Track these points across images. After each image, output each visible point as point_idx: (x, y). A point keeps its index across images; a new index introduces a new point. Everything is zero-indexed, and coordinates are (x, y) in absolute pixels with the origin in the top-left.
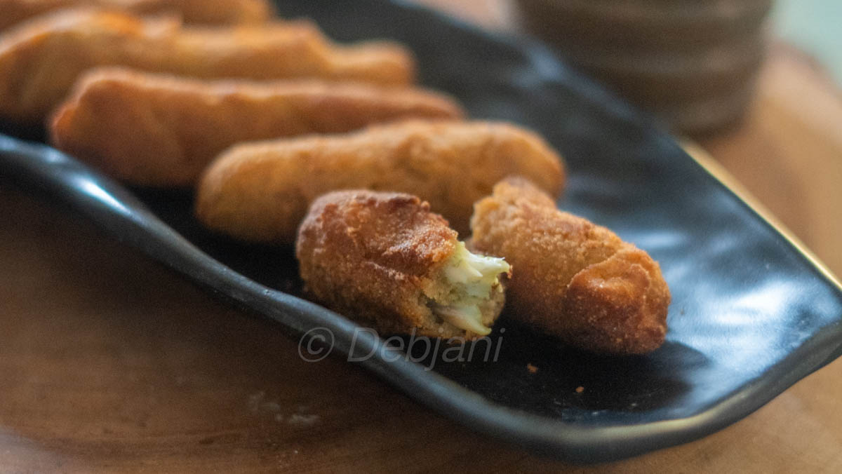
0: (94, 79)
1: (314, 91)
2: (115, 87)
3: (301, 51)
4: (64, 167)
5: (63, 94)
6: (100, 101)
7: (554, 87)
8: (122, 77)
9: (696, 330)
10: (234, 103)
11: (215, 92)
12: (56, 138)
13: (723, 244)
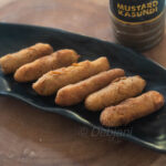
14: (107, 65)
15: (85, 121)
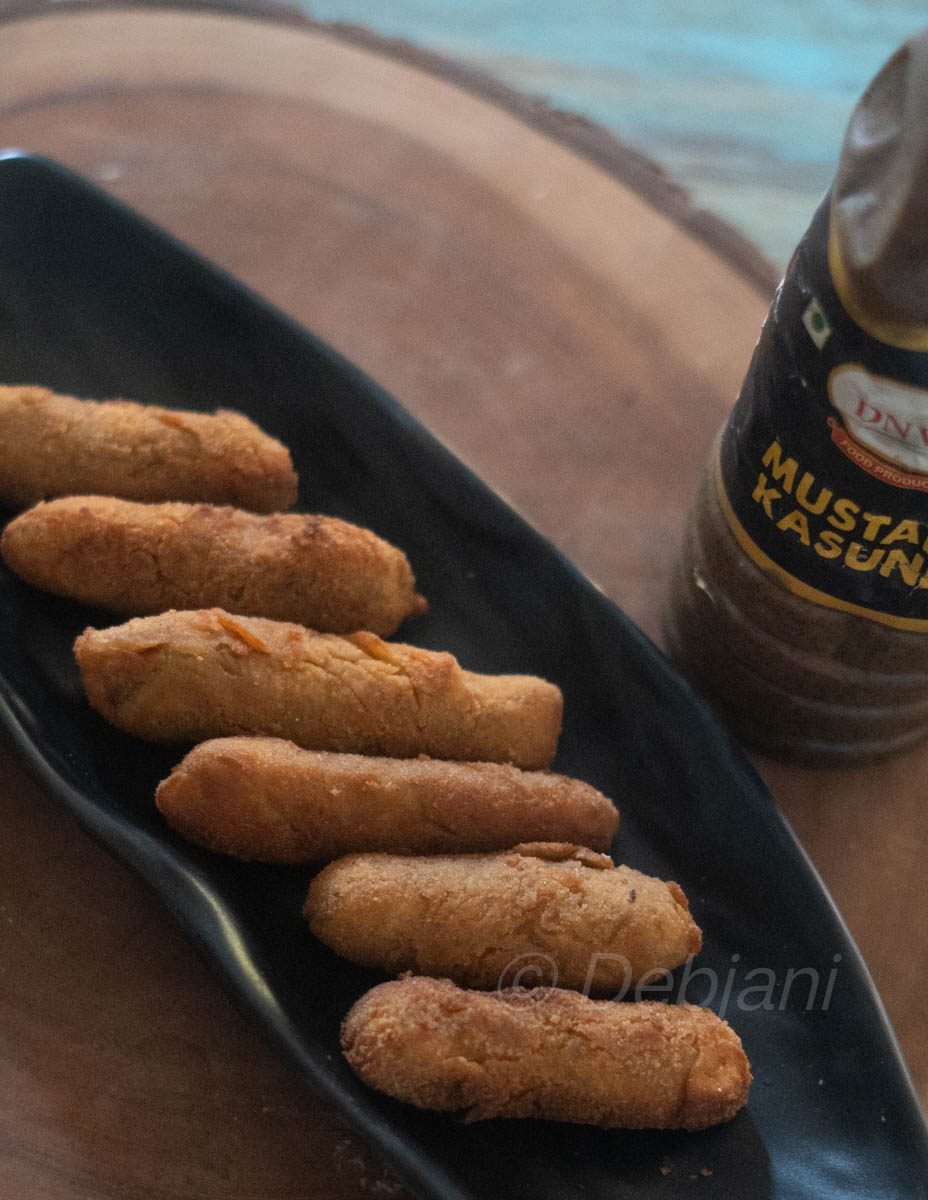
14: (545, 736)
15: (264, 991)
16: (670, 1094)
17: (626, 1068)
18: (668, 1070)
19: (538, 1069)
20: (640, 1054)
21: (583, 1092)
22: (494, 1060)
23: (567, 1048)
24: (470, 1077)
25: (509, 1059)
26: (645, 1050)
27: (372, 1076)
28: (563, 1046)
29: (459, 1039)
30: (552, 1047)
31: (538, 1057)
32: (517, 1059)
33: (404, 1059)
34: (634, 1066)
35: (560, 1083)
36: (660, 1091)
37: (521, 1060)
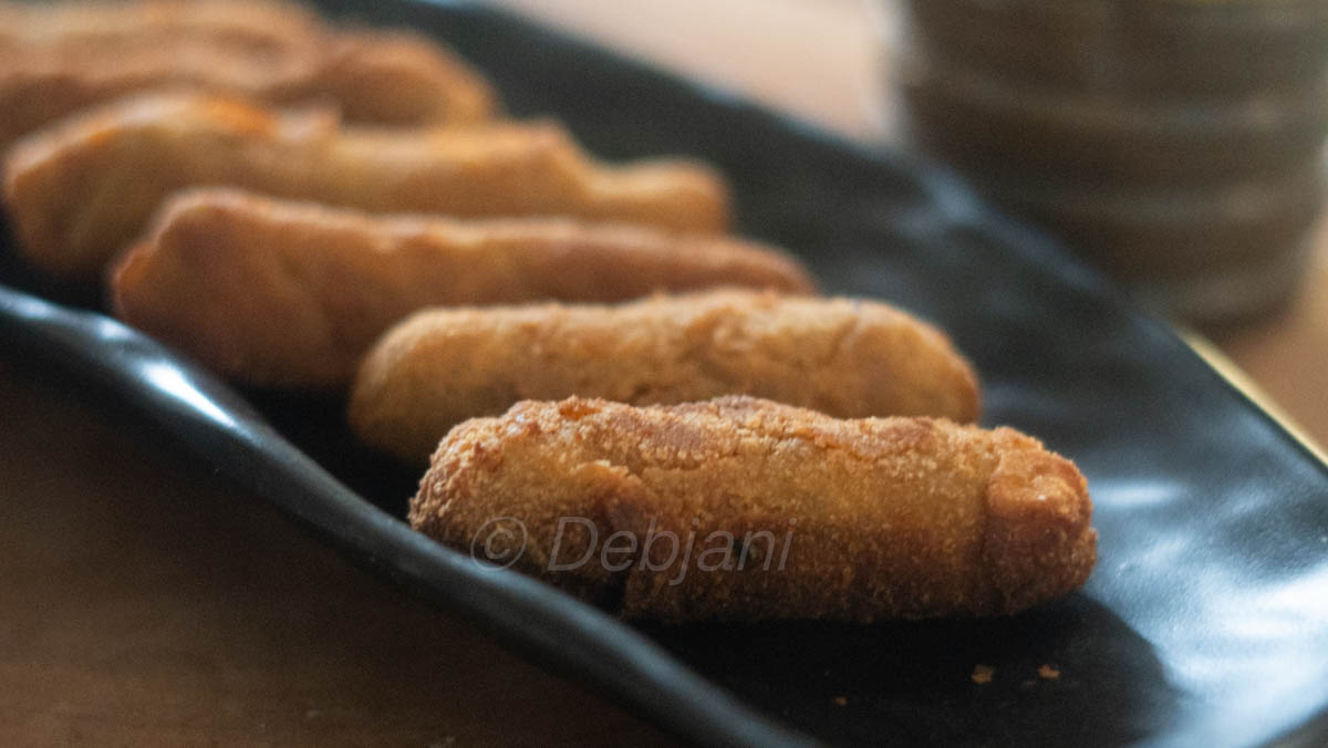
0: (187, 205)
1: (559, 233)
2: (220, 217)
3: (539, 167)
4: (128, 347)
5: (136, 228)
6: (195, 241)
7: (966, 236)
8: (233, 201)
9: (1198, 647)
10: (423, 251)
11: (391, 232)
12: (118, 301)
13: (1247, 501)
16: (961, 511)
17: (882, 469)
18: (951, 475)
19: (734, 481)
20: (901, 453)
21: (814, 517)
22: (656, 470)
23: (777, 453)
24: (619, 490)
25: (684, 467)
26: (907, 448)
27: (458, 518)
28: (771, 451)
29: (595, 442)
30: (755, 454)
31: (733, 462)
32: (697, 465)
33: (505, 479)
34: (894, 468)
35: (774, 505)
36: (945, 507)
37: (703, 467)
